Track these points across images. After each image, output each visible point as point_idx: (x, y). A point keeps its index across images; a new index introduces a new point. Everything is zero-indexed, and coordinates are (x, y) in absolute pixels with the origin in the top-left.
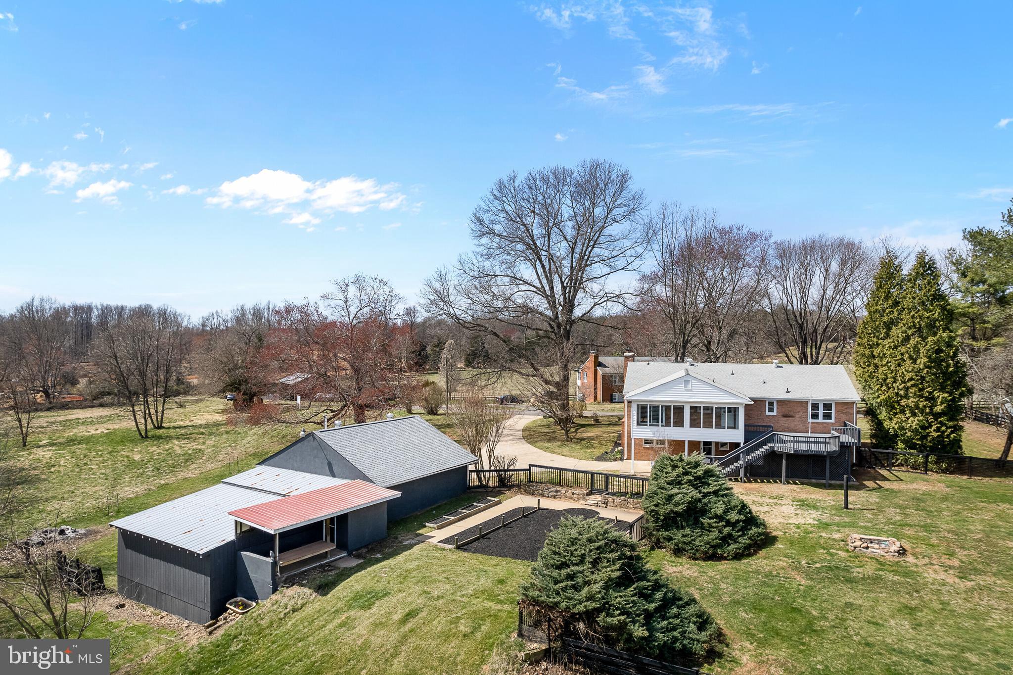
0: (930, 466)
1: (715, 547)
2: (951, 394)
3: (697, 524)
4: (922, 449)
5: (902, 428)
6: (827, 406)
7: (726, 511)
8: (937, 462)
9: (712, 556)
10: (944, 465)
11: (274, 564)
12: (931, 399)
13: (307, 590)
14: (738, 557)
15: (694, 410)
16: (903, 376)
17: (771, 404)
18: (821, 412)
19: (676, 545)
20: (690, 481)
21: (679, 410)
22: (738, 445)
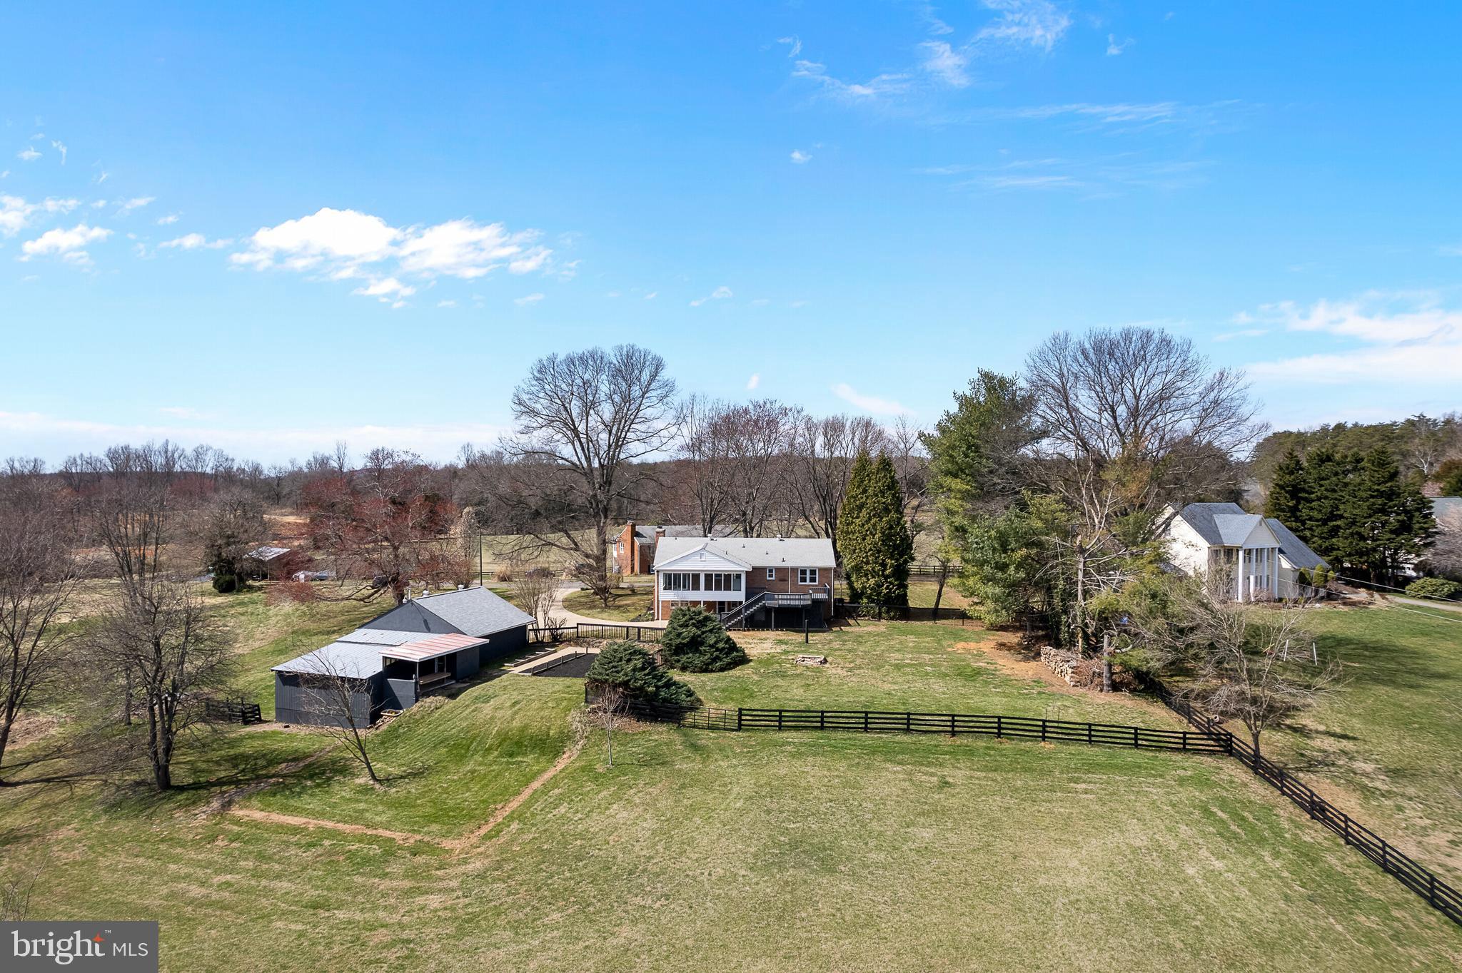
0: (883, 615)
1: (708, 664)
2: (897, 560)
3: (697, 651)
4: (878, 602)
5: (864, 588)
6: (813, 572)
7: (716, 642)
8: (888, 612)
9: (705, 669)
10: (892, 614)
11: (416, 683)
12: (884, 565)
13: (440, 698)
14: (722, 669)
15: (708, 577)
16: (865, 548)
17: (771, 571)
18: (808, 576)
19: (683, 664)
20: (693, 624)
21: (696, 577)
22: (741, 603)
